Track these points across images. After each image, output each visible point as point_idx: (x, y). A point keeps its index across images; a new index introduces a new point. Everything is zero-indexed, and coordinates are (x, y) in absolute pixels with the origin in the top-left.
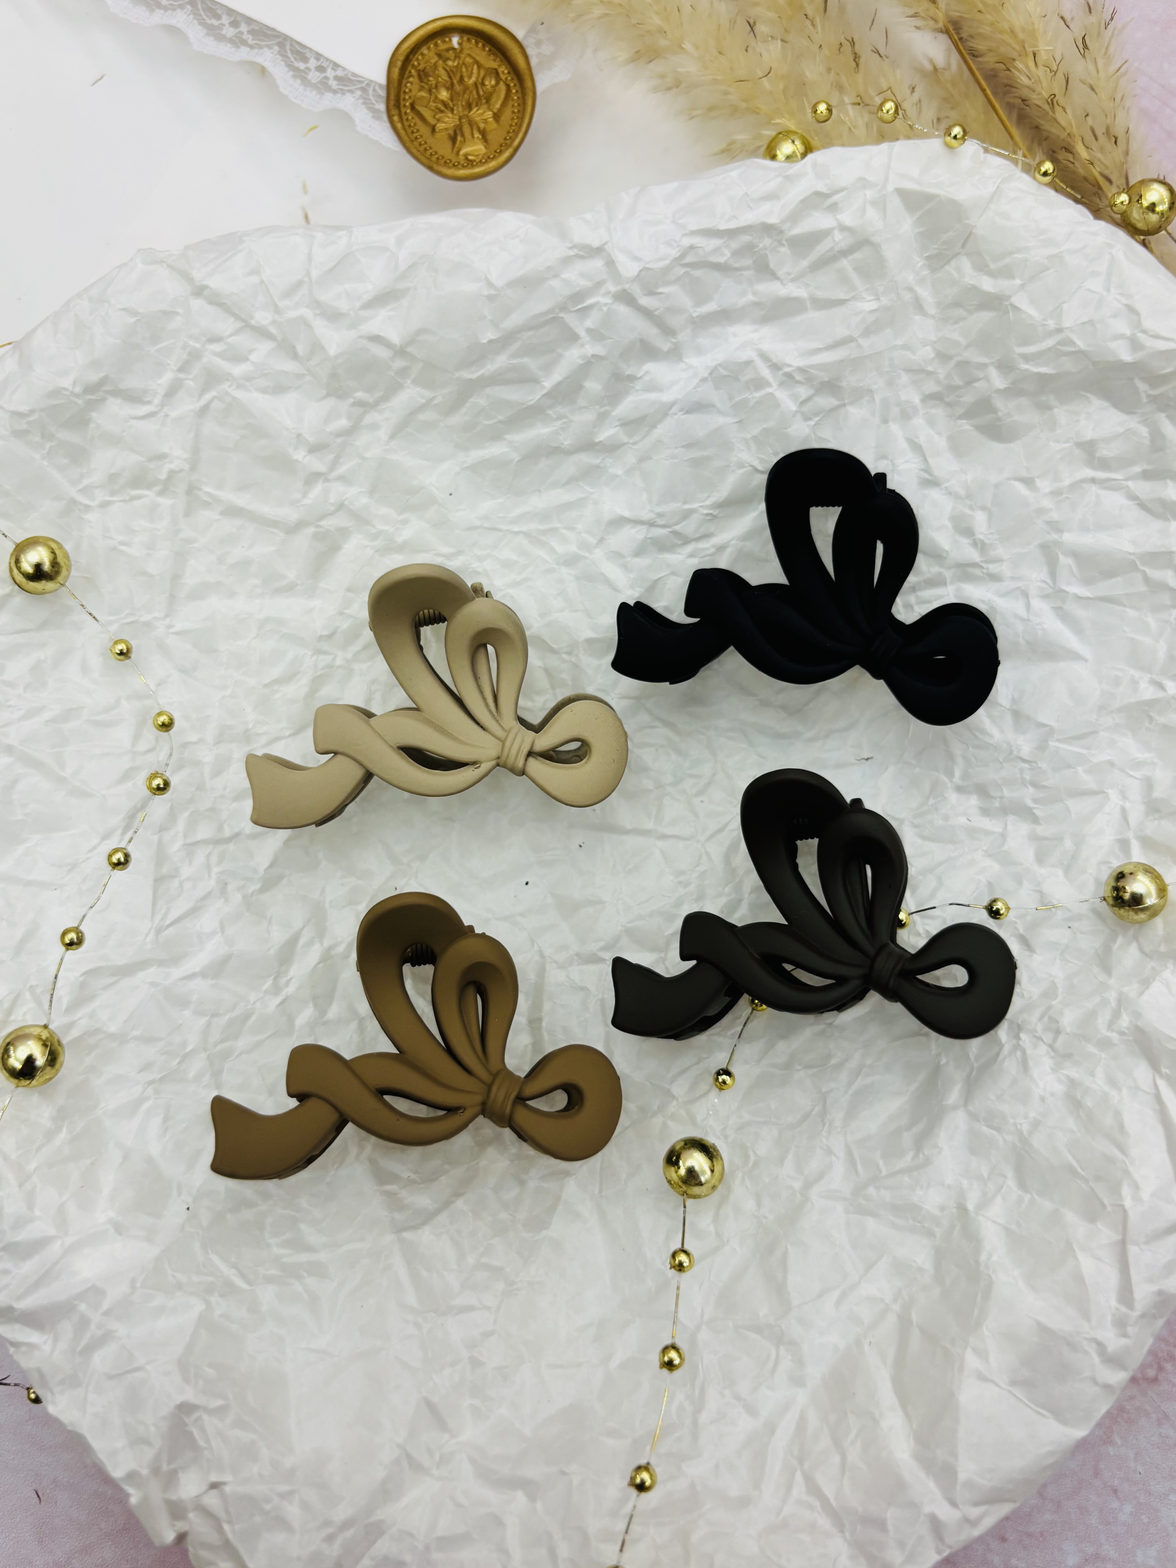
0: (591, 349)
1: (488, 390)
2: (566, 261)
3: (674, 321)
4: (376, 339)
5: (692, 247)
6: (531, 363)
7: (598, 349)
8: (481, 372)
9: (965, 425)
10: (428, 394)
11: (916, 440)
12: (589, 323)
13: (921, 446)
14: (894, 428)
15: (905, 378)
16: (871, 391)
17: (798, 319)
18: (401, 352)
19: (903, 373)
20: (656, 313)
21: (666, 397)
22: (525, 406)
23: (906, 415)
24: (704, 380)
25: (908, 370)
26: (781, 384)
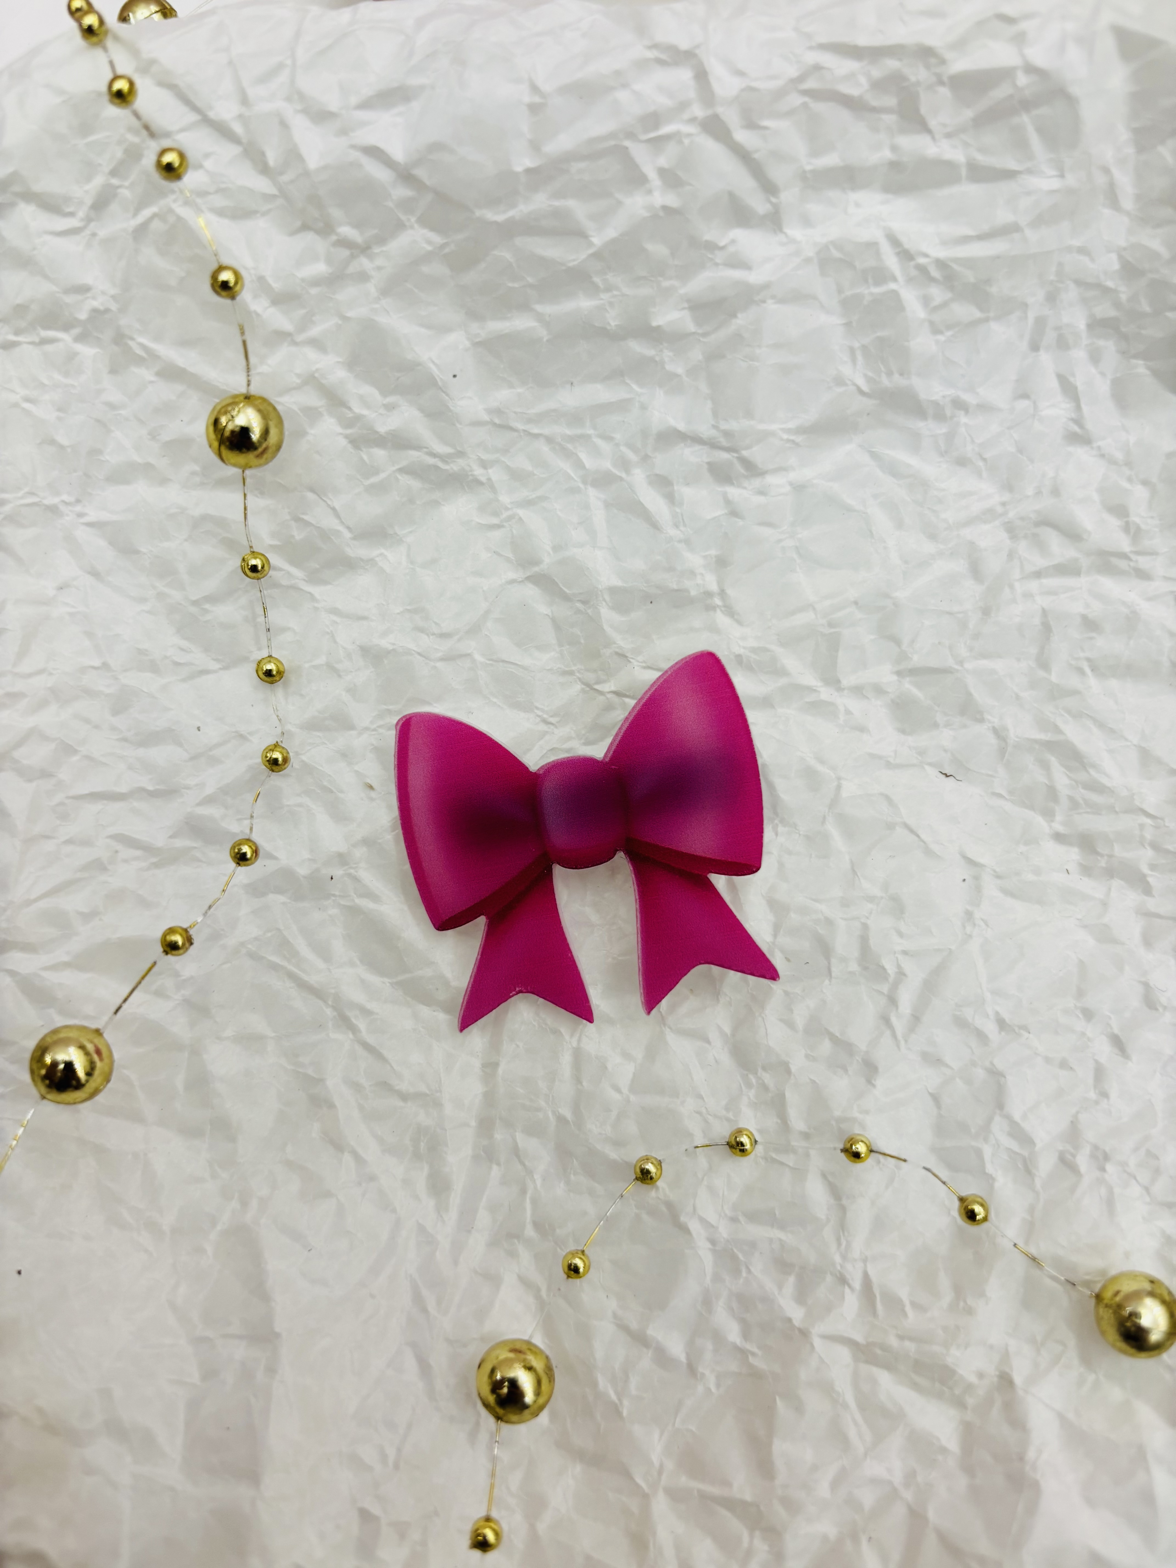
0: (660, 198)
1: (519, 241)
2: (642, 65)
3: (778, 173)
4: (374, 152)
5: (817, 68)
6: (578, 209)
7: (672, 200)
8: (511, 213)
9: (1140, 368)
10: (437, 239)
11: (1072, 379)
12: (663, 161)
13: (1076, 388)
14: (1045, 358)
15: (1072, 293)
16: (1025, 306)
17: (946, 191)
18: (406, 176)
19: (1072, 286)
20: (756, 156)
21: (754, 278)
22: (564, 268)
23: (1062, 344)
24: (808, 260)
25: (1079, 283)
26: (910, 280)
